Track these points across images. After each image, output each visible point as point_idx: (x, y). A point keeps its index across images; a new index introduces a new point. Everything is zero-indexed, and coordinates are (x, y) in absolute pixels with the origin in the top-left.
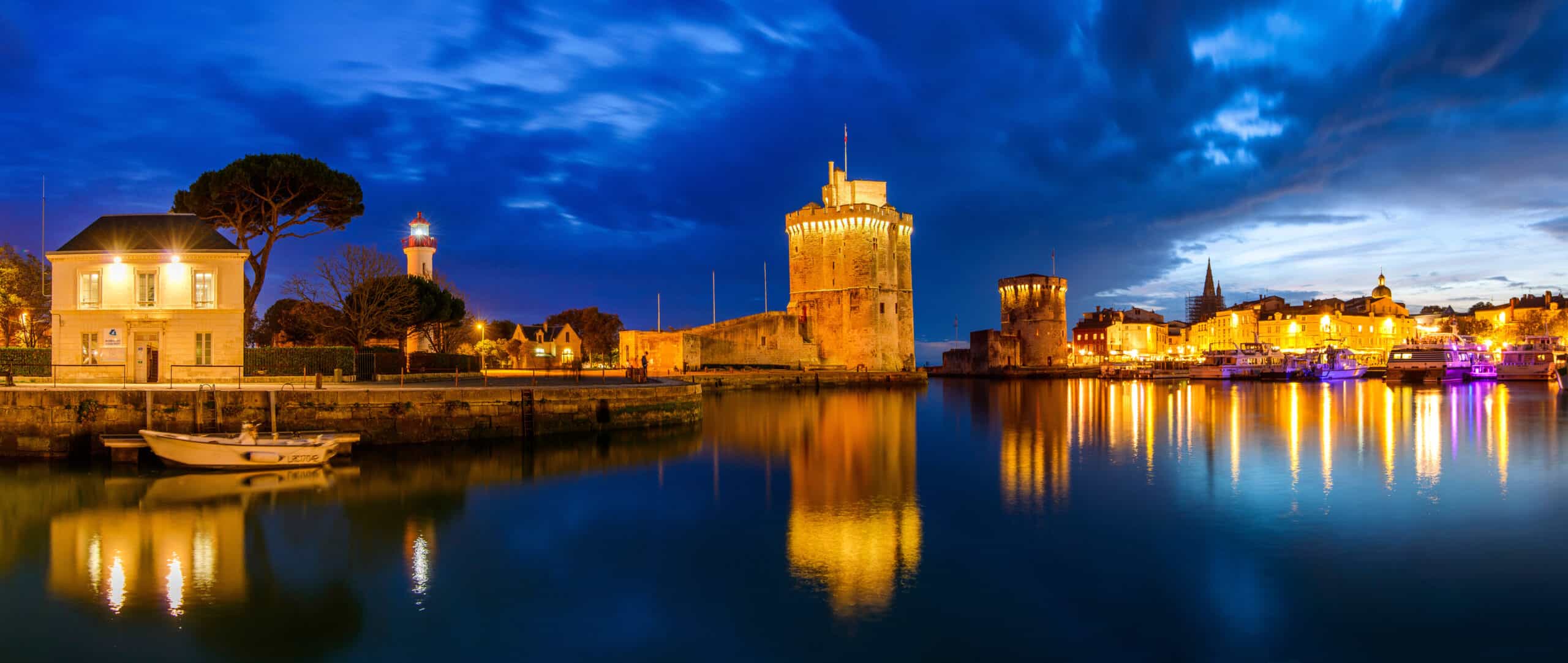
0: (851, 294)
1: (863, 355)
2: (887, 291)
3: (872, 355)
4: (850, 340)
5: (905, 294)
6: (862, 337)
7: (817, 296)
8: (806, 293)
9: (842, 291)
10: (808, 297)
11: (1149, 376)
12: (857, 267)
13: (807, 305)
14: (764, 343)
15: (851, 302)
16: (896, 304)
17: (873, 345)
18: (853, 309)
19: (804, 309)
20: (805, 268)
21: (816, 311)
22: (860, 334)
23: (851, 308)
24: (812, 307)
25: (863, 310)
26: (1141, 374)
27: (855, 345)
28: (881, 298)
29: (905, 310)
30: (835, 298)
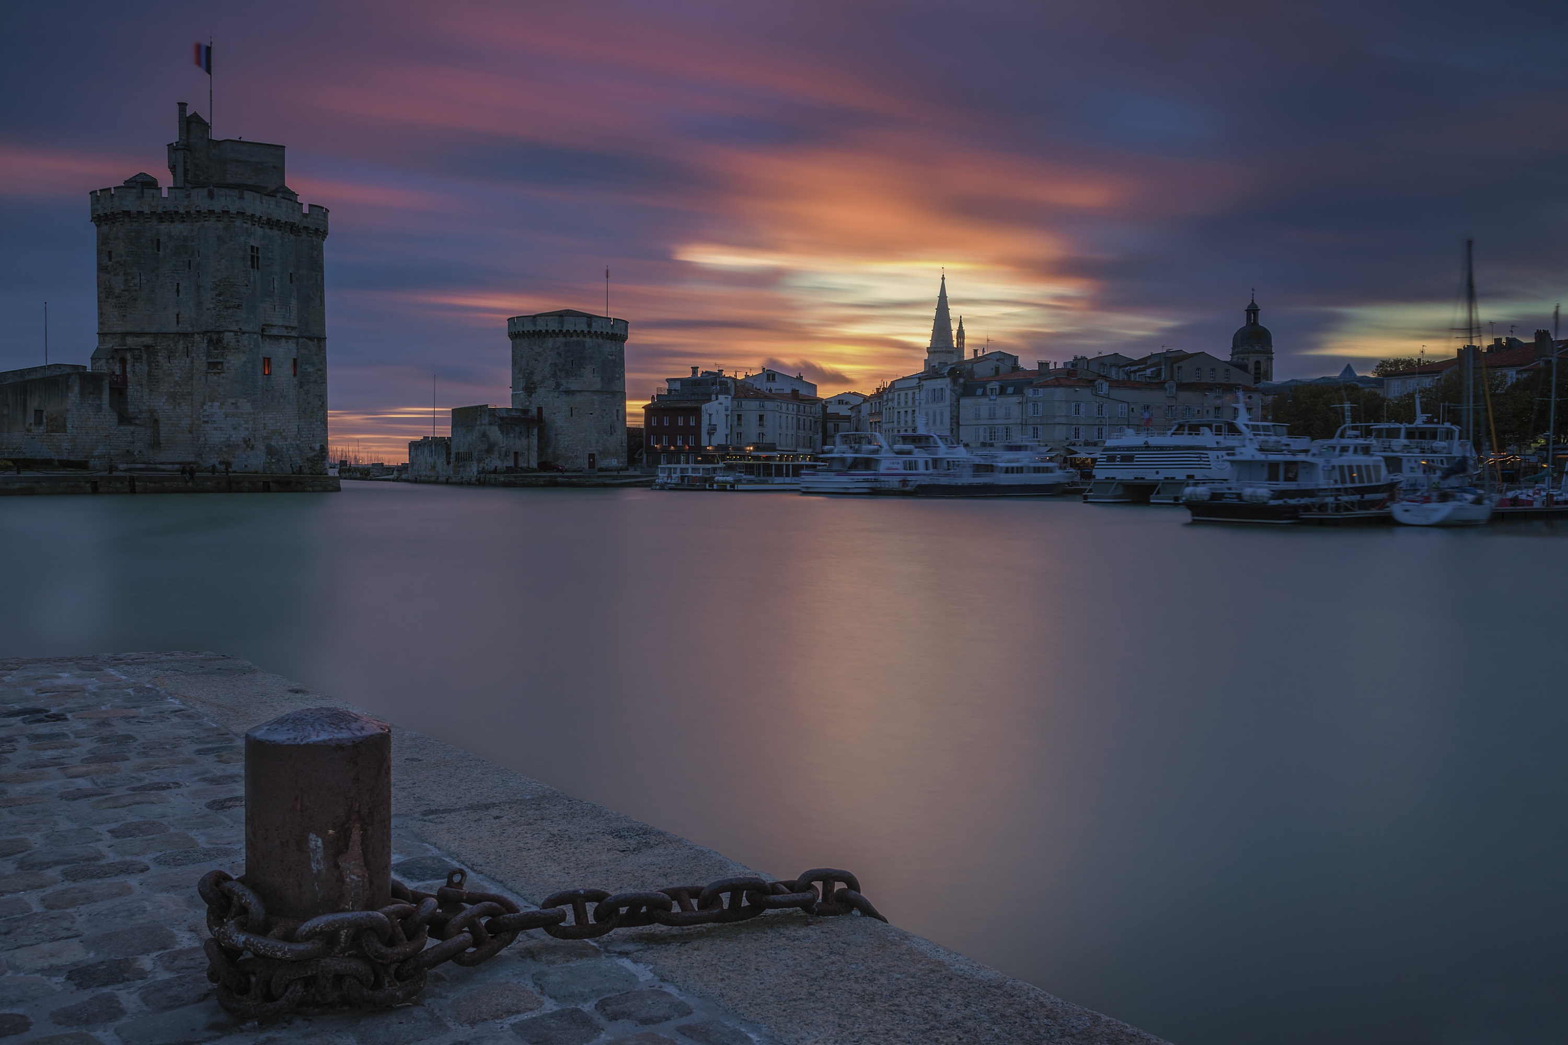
0: (210, 341)
1: (229, 445)
2: (277, 338)
3: (245, 446)
4: (206, 419)
5: (310, 343)
6: (227, 415)
7: (147, 340)
8: (126, 334)
9: (193, 334)
10: (130, 341)
11: (728, 487)
12: (220, 295)
13: (128, 356)
14: (38, 422)
15: (209, 355)
16: (295, 360)
17: (247, 429)
18: (212, 365)
19: (123, 361)
20: (125, 290)
21: (146, 368)
22: (223, 411)
23: (209, 363)
24: (137, 359)
25: (229, 369)
26: (717, 482)
27: (215, 429)
28: (267, 348)
29: (310, 369)
30: (181, 346)
